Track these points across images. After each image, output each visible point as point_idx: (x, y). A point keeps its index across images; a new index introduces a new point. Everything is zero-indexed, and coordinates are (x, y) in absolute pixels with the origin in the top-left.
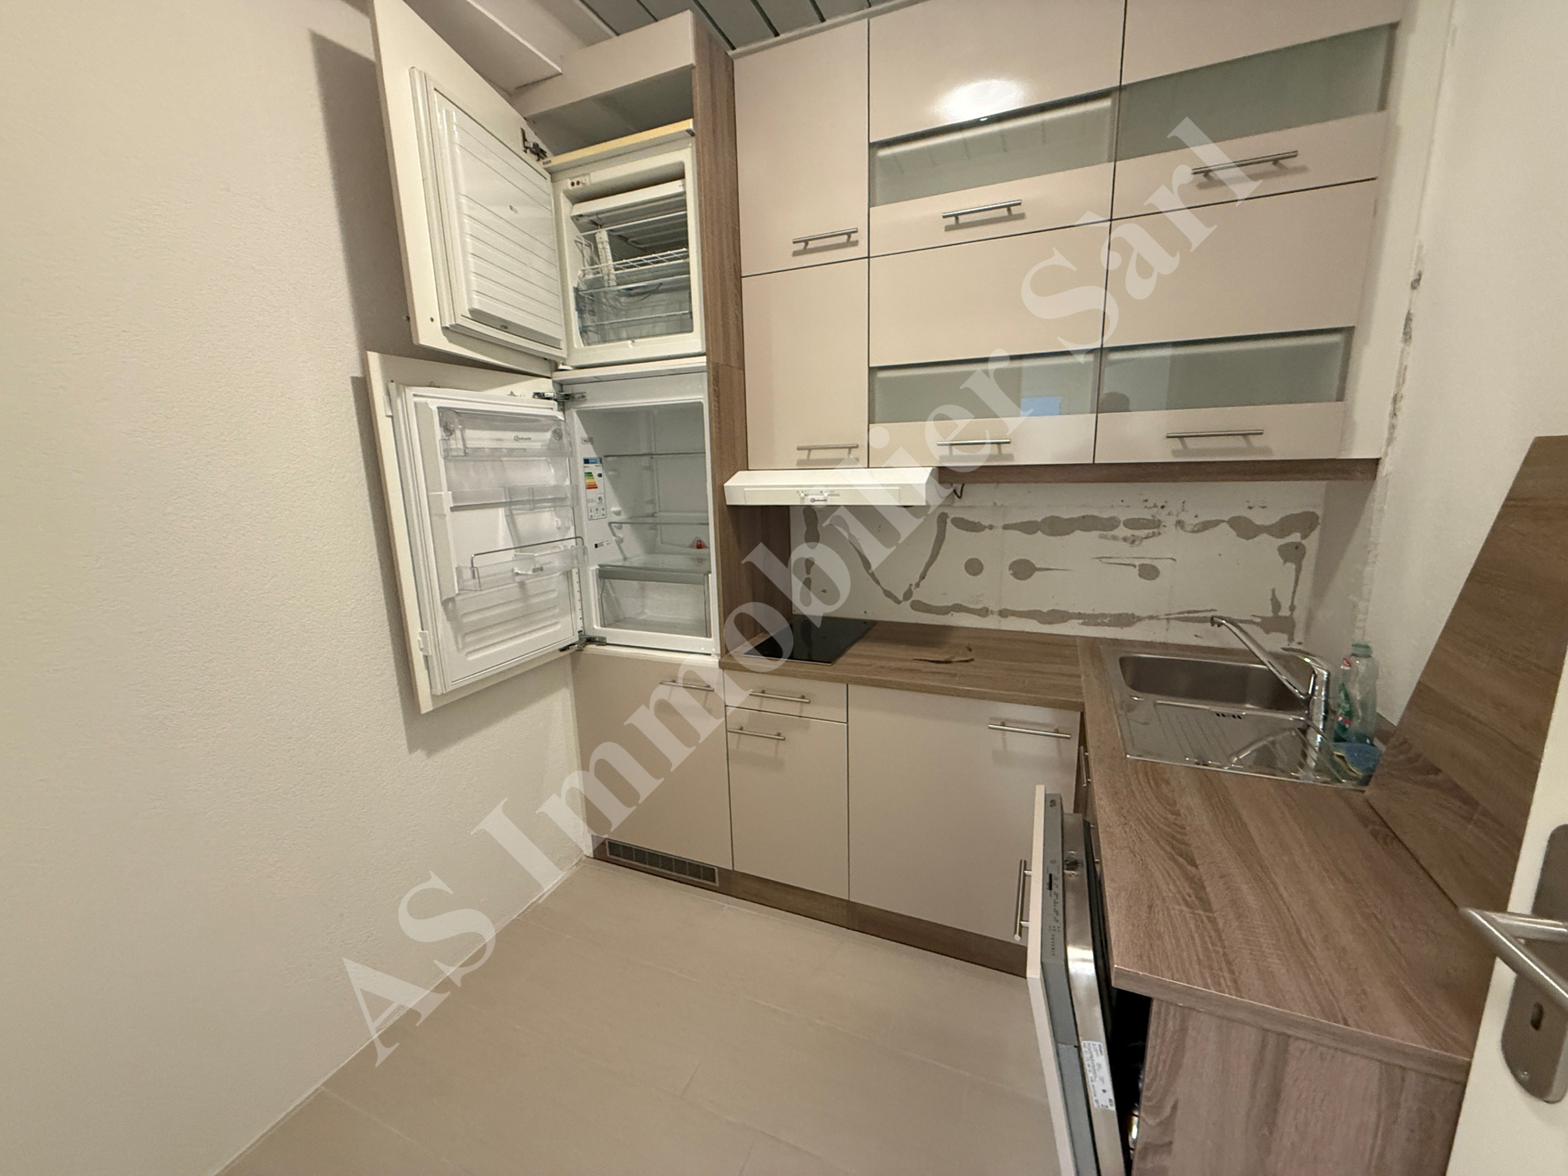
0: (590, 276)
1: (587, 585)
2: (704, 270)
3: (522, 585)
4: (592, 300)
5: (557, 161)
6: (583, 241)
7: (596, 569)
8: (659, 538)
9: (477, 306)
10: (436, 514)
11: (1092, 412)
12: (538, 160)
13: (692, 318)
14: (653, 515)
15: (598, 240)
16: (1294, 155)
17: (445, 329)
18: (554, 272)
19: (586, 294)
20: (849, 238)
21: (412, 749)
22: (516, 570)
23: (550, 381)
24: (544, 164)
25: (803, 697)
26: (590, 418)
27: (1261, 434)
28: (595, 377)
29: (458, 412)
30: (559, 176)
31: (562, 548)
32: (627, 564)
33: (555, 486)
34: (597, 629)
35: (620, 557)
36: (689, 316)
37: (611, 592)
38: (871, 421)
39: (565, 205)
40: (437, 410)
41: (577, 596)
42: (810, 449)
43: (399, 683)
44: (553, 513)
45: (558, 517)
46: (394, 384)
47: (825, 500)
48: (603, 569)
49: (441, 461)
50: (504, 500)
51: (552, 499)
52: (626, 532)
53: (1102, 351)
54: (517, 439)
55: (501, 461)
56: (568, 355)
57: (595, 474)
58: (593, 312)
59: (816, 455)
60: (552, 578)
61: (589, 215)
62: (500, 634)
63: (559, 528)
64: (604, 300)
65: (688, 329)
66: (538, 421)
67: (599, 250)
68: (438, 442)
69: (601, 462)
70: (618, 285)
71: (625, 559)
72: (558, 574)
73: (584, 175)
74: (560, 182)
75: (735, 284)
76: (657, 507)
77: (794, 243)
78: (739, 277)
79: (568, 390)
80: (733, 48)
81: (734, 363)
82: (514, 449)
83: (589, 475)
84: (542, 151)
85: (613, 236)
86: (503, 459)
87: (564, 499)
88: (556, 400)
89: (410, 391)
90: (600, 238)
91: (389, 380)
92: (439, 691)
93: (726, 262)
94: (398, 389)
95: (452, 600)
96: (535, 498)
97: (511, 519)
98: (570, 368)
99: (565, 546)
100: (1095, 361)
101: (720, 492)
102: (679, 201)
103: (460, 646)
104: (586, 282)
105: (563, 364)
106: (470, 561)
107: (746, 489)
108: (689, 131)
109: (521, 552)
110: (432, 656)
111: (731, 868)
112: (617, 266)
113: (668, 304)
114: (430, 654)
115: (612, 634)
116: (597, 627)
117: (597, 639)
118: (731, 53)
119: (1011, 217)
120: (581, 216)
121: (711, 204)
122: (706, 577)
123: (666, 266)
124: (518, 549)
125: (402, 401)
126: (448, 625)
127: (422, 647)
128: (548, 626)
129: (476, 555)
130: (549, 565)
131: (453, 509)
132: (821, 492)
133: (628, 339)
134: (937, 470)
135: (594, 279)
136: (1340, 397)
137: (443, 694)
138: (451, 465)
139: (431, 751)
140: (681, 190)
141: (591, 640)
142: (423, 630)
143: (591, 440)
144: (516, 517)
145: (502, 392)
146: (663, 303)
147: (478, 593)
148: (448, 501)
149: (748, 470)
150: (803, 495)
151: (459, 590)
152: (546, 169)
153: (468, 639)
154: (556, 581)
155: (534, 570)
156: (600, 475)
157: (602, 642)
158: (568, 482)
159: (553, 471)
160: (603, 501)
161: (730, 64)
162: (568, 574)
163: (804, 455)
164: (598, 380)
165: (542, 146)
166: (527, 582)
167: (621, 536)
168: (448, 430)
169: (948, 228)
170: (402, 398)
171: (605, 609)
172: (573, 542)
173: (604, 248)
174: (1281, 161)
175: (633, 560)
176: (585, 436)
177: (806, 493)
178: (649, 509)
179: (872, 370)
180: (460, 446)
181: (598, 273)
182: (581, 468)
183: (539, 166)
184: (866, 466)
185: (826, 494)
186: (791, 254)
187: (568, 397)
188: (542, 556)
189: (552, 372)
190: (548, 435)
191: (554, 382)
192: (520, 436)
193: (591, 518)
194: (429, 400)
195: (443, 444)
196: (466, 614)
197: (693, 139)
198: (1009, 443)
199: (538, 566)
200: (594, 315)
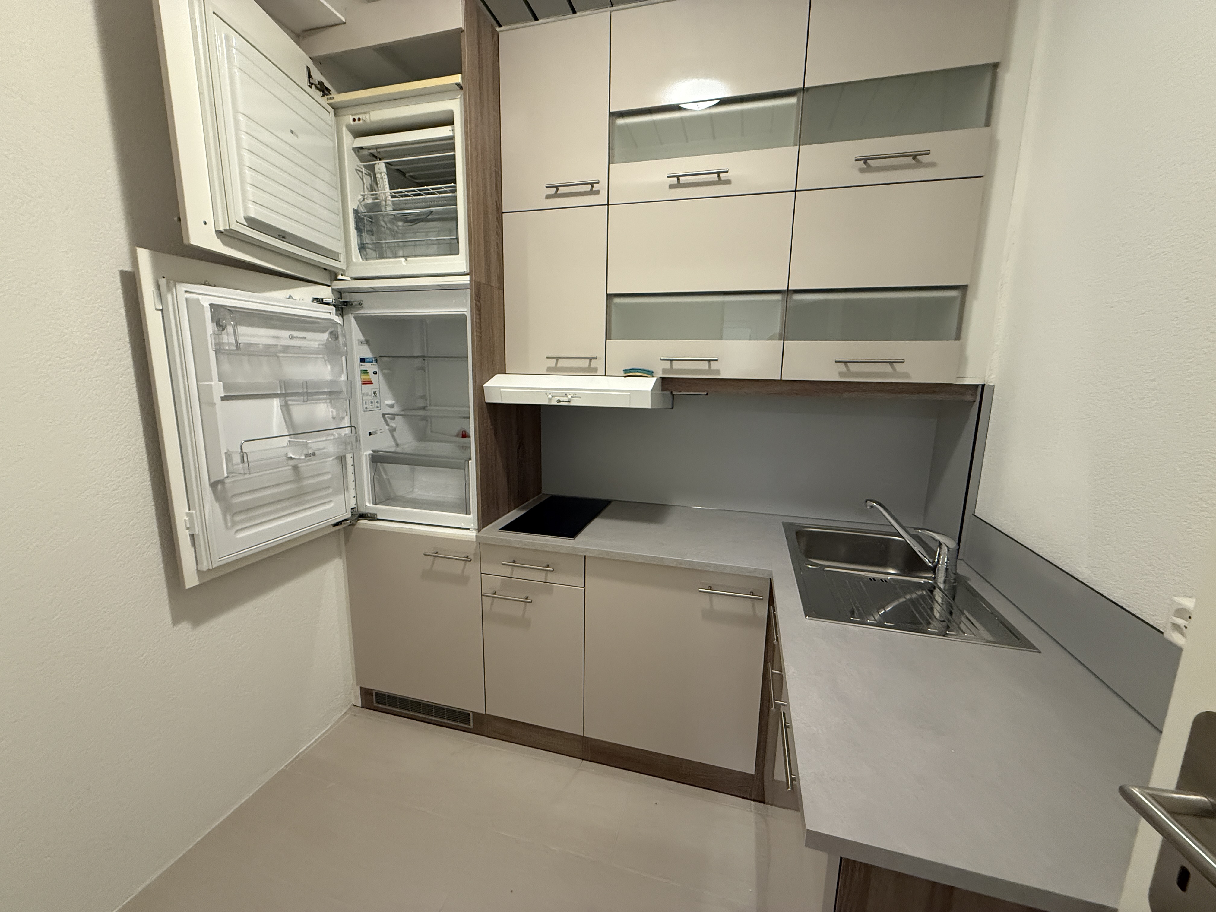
0: (370, 201)
1: (361, 467)
2: (468, 203)
3: (296, 468)
4: (371, 222)
5: (340, 98)
6: (363, 170)
7: (369, 455)
8: (429, 430)
9: (252, 215)
10: (205, 401)
11: (780, 340)
12: (323, 96)
13: (458, 243)
14: (424, 408)
15: (377, 170)
16: (927, 153)
17: (219, 233)
18: (336, 194)
19: (365, 216)
20: (592, 188)
21: (176, 620)
22: (290, 455)
23: (330, 288)
24: (328, 99)
25: (548, 566)
26: (365, 323)
27: (903, 362)
28: (372, 288)
29: (230, 310)
30: (341, 112)
31: (337, 436)
32: (399, 450)
33: (331, 381)
34: (369, 506)
35: (393, 443)
36: (456, 241)
37: (383, 474)
38: (608, 337)
39: (347, 137)
40: (209, 306)
41: (351, 477)
42: (557, 359)
43: (164, 560)
44: (329, 404)
45: (334, 409)
46: (164, 280)
47: (569, 402)
48: (375, 454)
49: (212, 354)
50: (279, 392)
51: (328, 392)
52: (399, 423)
53: (788, 293)
54: (292, 337)
55: (278, 357)
56: (347, 267)
57: (371, 372)
58: (371, 232)
59: (562, 363)
60: (326, 462)
61: (369, 148)
62: (271, 513)
63: (334, 418)
64: (383, 223)
65: (456, 252)
66: (318, 323)
67: (378, 179)
68: (209, 338)
69: (377, 361)
70: (394, 210)
71: (397, 445)
72: (331, 459)
73: (365, 113)
74: (342, 118)
75: (497, 218)
76: (428, 402)
77: (547, 187)
78: (500, 213)
79: (347, 298)
80: (500, 26)
81: (494, 283)
82: (289, 346)
83: (365, 372)
84: (327, 89)
85: (390, 169)
86: (279, 355)
87: (341, 392)
88: (334, 305)
89: (182, 288)
90: (379, 169)
91: (159, 274)
92: (205, 566)
93: (489, 198)
94: (168, 284)
95: (222, 482)
96: (309, 391)
97: (286, 409)
98: (349, 279)
99: (339, 434)
100: (783, 300)
101: (480, 391)
102: (449, 144)
103: (229, 524)
104: (366, 206)
105: (342, 275)
106: (239, 447)
107: (501, 390)
108: (458, 84)
109: (295, 438)
110: (198, 535)
111: (484, 713)
112: (394, 194)
113: (439, 231)
114: (197, 533)
115: (382, 510)
116: (369, 505)
117: (369, 515)
118: (498, 29)
119: (720, 182)
120: (361, 148)
121: (476, 148)
122: (467, 462)
123: (437, 198)
124: (292, 436)
125: (173, 298)
126: (217, 505)
127: (188, 526)
128: (322, 504)
129: (245, 441)
130: (324, 450)
131: (223, 399)
132: (566, 394)
133: (403, 257)
134: (660, 381)
135: (372, 203)
136: (958, 338)
137: (209, 569)
138: (224, 358)
139: (197, 620)
140: (451, 134)
141: (363, 516)
142: (189, 510)
143: (367, 342)
144: (291, 407)
145: (280, 295)
146: (435, 230)
147: (247, 476)
148: (218, 390)
149: (505, 373)
150: (550, 396)
151: (227, 474)
152: (330, 104)
153: (238, 518)
154: (331, 465)
155: (307, 455)
156: (375, 373)
157: (373, 517)
158: (343, 378)
159: (329, 367)
160: (378, 395)
161: (495, 37)
162: (342, 459)
163: (552, 363)
164: (374, 290)
165: (327, 84)
166: (300, 465)
167: (394, 425)
168: (220, 325)
169: (672, 187)
170: (172, 294)
171: (377, 488)
172: (347, 431)
173: (382, 178)
174: (918, 157)
175: (406, 446)
176: (362, 338)
177: (553, 395)
178: (421, 403)
179: (609, 297)
180: (232, 340)
181: (377, 199)
182: (358, 366)
183: (324, 101)
184: (604, 375)
185: (570, 397)
186: (544, 196)
187: (346, 303)
188: (315, 443)
189: (331, 281)
190: (325, 336)
191: (332, 289)
192: (295, 335)
193: (366, 410)
194: (200, 297)
195: (215, 339)
196: (234, 495)
197: (462, 92)
198: (717, 360)
199: (310, 452)
200: (373, 235)
